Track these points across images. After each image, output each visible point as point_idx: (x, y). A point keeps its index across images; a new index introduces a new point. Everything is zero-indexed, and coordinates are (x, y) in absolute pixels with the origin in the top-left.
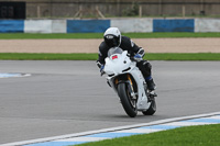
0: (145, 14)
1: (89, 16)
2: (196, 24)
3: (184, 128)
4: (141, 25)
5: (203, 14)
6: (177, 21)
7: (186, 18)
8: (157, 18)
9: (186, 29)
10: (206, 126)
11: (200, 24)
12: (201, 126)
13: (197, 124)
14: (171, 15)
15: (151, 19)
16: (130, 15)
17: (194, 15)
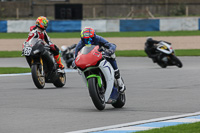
0: (192, 14)
1: (139, 16)
4: (187, 23)
15: (197, 18)
16: (177, 15)
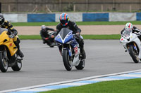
0: (78, 10)
1: (41, 11)
2: (110, 16)
3: (103, 82)
4: (75, 17)
5: (114, 9)
6: (98, 14)
7: (104, 13)
8: (85, 13)
9: (103, 19)
10: (116, 81)
11: (113, 16)
12: (113, 81)
13: (111, 80)
14: (94, 11)
15: (82, 13)
16: (67, 11)
17: (108, 10)
